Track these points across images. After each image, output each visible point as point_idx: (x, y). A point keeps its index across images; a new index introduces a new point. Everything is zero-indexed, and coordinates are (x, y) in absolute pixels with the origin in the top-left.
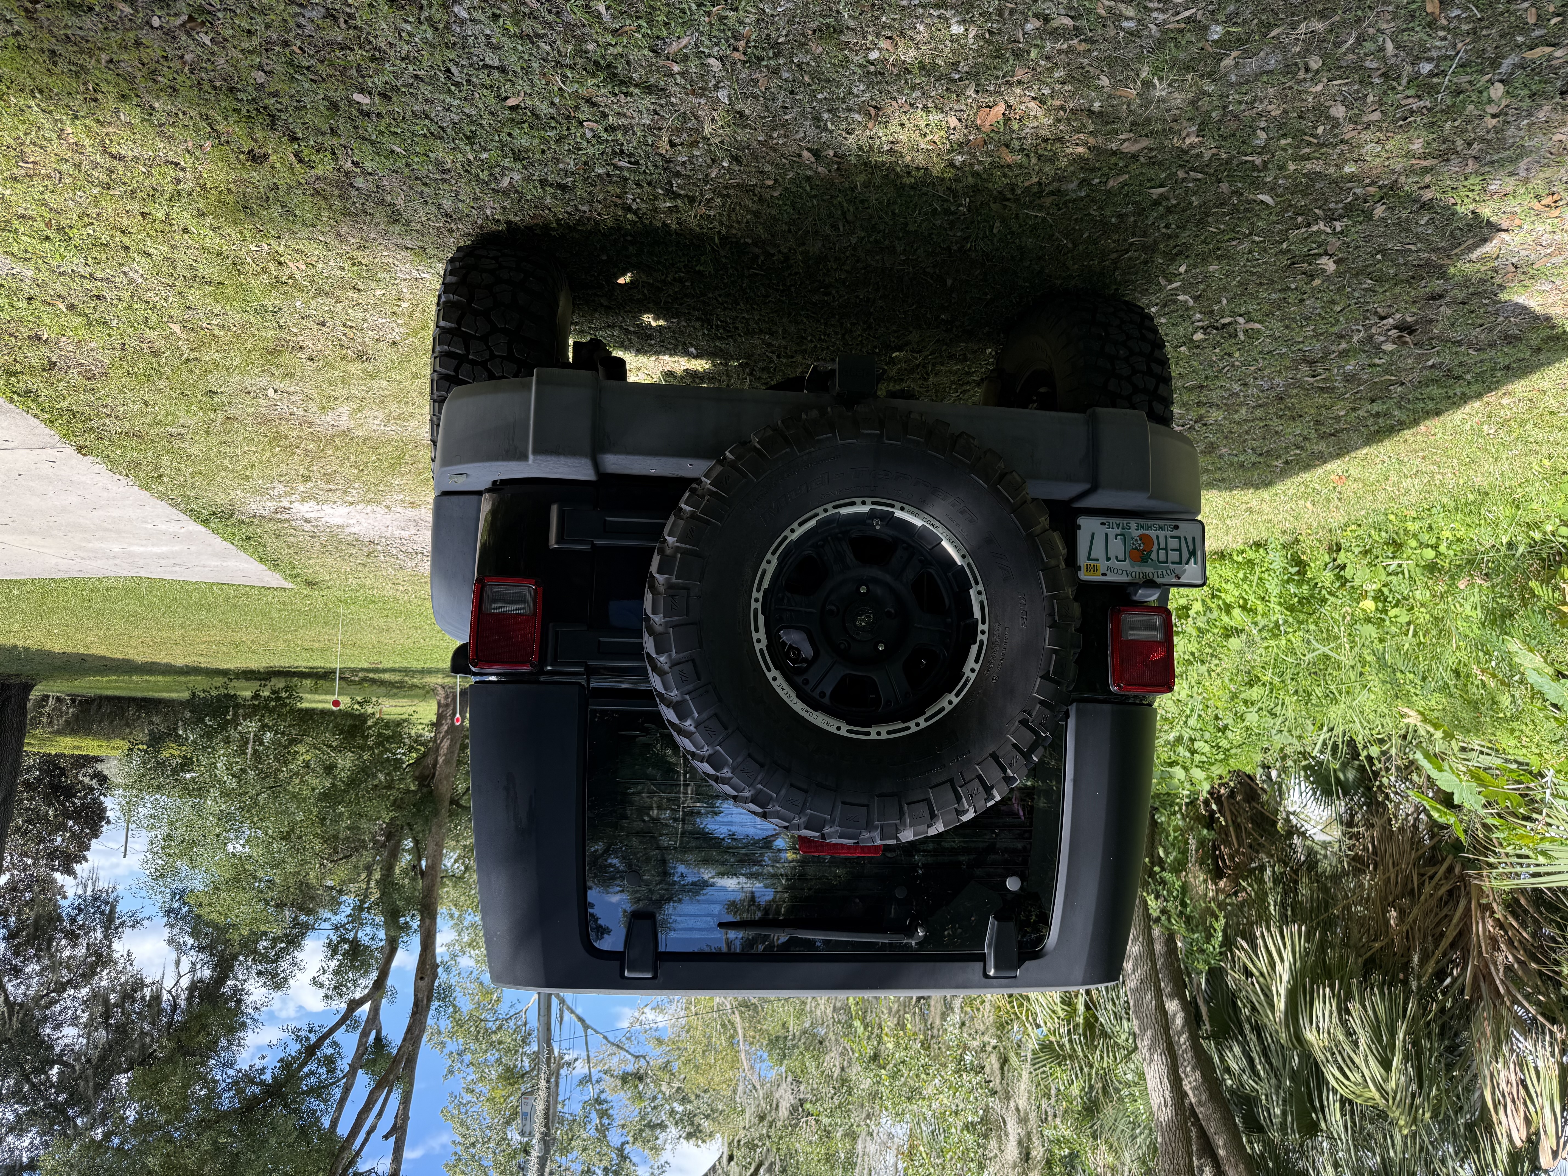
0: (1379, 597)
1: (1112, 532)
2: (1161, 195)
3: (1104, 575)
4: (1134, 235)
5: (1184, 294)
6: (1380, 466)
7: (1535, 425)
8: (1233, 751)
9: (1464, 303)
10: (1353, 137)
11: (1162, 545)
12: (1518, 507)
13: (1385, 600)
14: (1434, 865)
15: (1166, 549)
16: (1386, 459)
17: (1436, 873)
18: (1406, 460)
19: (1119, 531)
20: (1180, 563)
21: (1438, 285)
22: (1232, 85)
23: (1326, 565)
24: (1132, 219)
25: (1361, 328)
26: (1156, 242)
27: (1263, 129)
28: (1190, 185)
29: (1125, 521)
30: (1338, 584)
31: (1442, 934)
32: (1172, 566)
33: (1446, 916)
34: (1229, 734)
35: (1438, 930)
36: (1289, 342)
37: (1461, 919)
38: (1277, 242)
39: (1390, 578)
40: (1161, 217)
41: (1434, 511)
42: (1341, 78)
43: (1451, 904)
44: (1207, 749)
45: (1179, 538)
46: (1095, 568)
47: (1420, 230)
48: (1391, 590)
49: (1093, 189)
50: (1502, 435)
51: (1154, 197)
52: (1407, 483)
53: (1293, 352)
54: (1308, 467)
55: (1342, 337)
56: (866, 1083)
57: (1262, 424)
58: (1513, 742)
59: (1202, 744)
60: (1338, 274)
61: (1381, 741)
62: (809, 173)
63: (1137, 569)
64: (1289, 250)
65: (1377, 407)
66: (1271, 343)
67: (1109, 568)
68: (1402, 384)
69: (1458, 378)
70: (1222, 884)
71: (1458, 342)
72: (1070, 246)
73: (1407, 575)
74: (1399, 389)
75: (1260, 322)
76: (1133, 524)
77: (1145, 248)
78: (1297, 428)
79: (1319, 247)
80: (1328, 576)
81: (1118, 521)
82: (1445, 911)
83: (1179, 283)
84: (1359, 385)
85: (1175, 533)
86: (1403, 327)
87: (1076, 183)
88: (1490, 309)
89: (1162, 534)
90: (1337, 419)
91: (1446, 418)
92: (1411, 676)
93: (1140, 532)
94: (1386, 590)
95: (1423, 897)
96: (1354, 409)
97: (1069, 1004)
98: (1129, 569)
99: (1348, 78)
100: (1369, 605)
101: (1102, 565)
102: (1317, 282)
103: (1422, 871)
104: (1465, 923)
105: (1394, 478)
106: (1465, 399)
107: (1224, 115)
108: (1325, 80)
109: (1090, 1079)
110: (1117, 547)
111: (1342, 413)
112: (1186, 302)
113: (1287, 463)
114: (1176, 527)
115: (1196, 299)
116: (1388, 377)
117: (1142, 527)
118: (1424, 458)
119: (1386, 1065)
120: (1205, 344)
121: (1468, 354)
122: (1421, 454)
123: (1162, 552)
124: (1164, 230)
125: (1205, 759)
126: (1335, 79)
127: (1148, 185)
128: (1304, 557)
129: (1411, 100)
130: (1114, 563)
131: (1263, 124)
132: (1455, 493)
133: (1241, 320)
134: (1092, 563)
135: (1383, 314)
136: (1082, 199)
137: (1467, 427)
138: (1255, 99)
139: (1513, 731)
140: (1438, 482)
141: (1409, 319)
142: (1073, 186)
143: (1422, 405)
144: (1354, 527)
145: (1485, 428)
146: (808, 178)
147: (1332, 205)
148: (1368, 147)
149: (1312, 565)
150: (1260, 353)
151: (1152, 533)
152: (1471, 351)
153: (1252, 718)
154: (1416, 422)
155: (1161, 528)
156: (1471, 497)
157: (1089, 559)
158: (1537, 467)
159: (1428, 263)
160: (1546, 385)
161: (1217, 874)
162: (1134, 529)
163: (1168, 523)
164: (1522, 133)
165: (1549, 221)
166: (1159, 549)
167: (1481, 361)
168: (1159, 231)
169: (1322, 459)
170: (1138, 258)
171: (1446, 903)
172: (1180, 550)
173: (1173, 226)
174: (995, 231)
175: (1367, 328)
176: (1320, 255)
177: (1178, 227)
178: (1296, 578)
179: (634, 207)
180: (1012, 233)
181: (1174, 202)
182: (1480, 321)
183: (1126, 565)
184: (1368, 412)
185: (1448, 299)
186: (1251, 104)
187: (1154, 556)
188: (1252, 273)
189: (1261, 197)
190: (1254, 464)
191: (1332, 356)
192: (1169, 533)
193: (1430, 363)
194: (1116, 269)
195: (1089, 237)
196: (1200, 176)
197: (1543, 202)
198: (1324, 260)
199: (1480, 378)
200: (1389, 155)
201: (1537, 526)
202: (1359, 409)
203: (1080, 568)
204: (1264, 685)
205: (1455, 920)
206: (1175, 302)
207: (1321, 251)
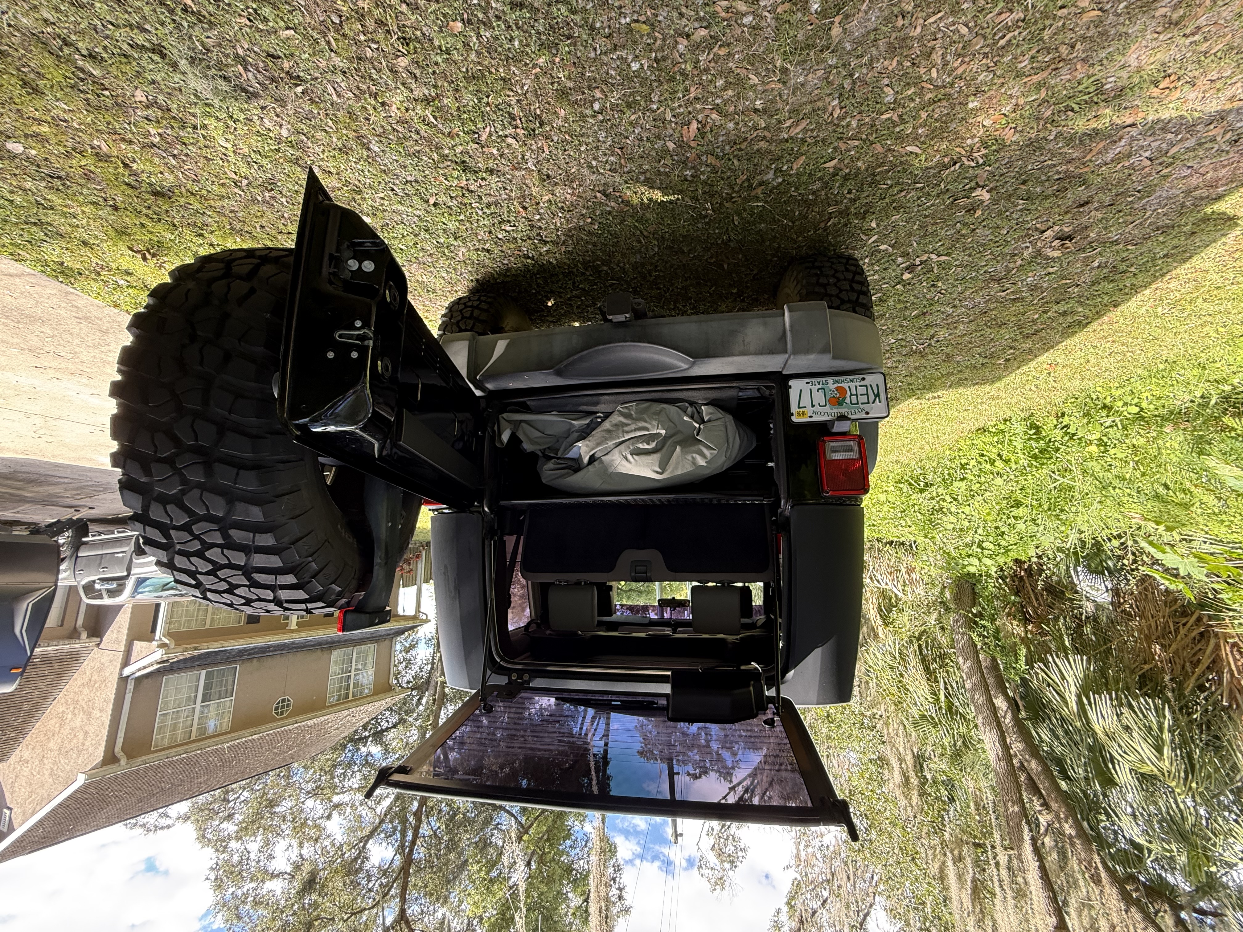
0: (1101, 443)
1: (815, 388)
2: (835, 167)
3: (811, 417)
4: (829, 206)
5: (883, 243)
6: (1079, 352)
7: (1205, 300)
8: (1010, 548)
9: (1111, 205)
10: (965, 71)
11: (854, 392)
12: (1204, 368)
13: (1106, 445)
14: (1186, 616)
15: (856, 395)
16: (1082, 346)
17: (1187, 622)
18: (1099, 345)
19: (820, 387)
20: (868, 403)
21: (1082, 193)
22: (849, 53)
23: (1055, 426)
24: (823, 193)
25: (1028, 244)
26: (847, 208)
27: (888, 85)
28: (853, 153)
29: (824, 379)
30: (1067, 438)
31: (1199, 661)
32: (862, 406)
33: (1200, 649)
34: (1006, 537)
35: (1196, 658)
36: (973, 267)
37: (1213, 652)
38: (936, 185)
39: (1107, 430)
40: (842, 186)
41: (1132, 380)
42: (934, 14)
43: (1203, 642)
44: (991, 546)
45: (866, 386)
46: (804, 414)
47: (1051, 146)
48: (1109, 439)
49: (784, 174)
50: (1177, 313)
51: (831, 170)
52: (1104, 363)
53: (981, 275)
54: (1024, 362)
55: (1016, 255)
56: (825, 730)
57: (978, 334)
58: (1223, 529)
59: (988, 543)
60: (995, 202)
61: (1119, 536)
62: (608, 209)
63: (835, 411)
64: (948, 190)
65: (1062, 308)
66: (962, 271)
67: (814, 412)
68: (1078, 285)
69: (1125, 272)
70: (1030, 627)
71: (1116, 241)
72: (790, 224)
73: (1120, 427)
74: (1076, 290)
75: (946, 255)
76: (830, 380)
77: (840, 213)
78: (1006, 334)
79: (971, 181)
80: (1058, 433)
81: (819, 380)
82: (1199, 646)
83: (876, 237)
84: (1043, 292)
85: (863, 383)
86: (1064, 238)
87: (772, 172)
88: (1136, 206)
89: (852, 385)
90: (1034, 322)
91: (1123, 308)
92: (1128, 491)
93: (836, 385)
94: (1105, 438)
95: (1179, 637)
96: (1045, 312)
97: (935, 694)
98: (829, 411)
99: (940, 11)
100: (1093, 448)
101: (809, 410)
102: (979, 213)
103: (1177, 620)
104: (1218, 655)
105: (1093, 361)
106: (1135, 289)
107: (854, 83)
108: (921, 21)
109: (954, 737)
110: (819, 398)
111: (1036, 316)
112: (887, 250)
113: (1007, 360)
114: (864, 379)
115: (892, 246)
116: (1064, 282)
117: (837, 382)
118: (1114, 341)
119: (1159, 749)
120: (913, 282)
121: (1128, 250)
122: (1111, 339)
123: (854, 398)
124: (848, 196)
125: (991, 552)
126: (930, 17)
127: (822, 161)
128: (1038, 423)
129: (1003, 16)
130: (817, 408)
131: (886, 81)
132: (1146, 365)
133: (933, 256)
134: (801, 410)
135: (1043, 228)
136: (781, 184)
137: (1143, 310)
138: (871, 61)
139: (1222, 522)
140: (1130, 359)
141: (1066, 230)
142: (771, 175)
143: (1100, 300)
144: (1073, 400)
145: (1159, 309)
146: (610, 213)
147: (969, 142)
148: (981, 77)
149: (1045, 427)
150: (957, 280)
151: (845, 385)
152: (1129, 247)
153: (1021, 526)
154: (1099, 315)
155: (851, 381)
156: (1161, 367)
157: (799, 407)
158: (1215, 335)
159: (1069, 176)
160: (1208, 264)
161: (1025, 621)
162: (831, 383)
163: (857, 377)
164: (1121, 19)
165: (1171, 105)
166: (851, 395)
167: (1141, 254)
168: (846, 198)
169: (1032, 354)
170: (839, 223)
171: (1199, 641)
172: (867, 394)
173: (854, 191)
174: (736, 223)
175: (1034, 244)
176: (973, 189)
177: (857, 191)
178: (1034, 437)
179: (530, 255)
180: (749, 222)
181: (847, 171)
182: (1130, 219)
183: (827, 409)
184: (1056, 312)
185: (1096, 205)
186: (870, 65)
187: (848, 400)
188: (926, 216)
189: (908, 148)
190: (982, 364)
191: (1013, 272)
192: (858, 384)
193: (1096, 264)
194: (828, 234)
195: (800, 214)
196: (856, 143)
197: (1160, 87)
198: (978, 192)
199: (1143, 269)
200: (1002, 80)
201: (1225, 381)
202: (1049, 311)
203: (792, 414)
204: (1027, 506)
205: (1208, 652)
206: (879, 251)
207: (973, 184)
